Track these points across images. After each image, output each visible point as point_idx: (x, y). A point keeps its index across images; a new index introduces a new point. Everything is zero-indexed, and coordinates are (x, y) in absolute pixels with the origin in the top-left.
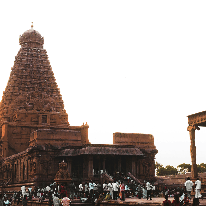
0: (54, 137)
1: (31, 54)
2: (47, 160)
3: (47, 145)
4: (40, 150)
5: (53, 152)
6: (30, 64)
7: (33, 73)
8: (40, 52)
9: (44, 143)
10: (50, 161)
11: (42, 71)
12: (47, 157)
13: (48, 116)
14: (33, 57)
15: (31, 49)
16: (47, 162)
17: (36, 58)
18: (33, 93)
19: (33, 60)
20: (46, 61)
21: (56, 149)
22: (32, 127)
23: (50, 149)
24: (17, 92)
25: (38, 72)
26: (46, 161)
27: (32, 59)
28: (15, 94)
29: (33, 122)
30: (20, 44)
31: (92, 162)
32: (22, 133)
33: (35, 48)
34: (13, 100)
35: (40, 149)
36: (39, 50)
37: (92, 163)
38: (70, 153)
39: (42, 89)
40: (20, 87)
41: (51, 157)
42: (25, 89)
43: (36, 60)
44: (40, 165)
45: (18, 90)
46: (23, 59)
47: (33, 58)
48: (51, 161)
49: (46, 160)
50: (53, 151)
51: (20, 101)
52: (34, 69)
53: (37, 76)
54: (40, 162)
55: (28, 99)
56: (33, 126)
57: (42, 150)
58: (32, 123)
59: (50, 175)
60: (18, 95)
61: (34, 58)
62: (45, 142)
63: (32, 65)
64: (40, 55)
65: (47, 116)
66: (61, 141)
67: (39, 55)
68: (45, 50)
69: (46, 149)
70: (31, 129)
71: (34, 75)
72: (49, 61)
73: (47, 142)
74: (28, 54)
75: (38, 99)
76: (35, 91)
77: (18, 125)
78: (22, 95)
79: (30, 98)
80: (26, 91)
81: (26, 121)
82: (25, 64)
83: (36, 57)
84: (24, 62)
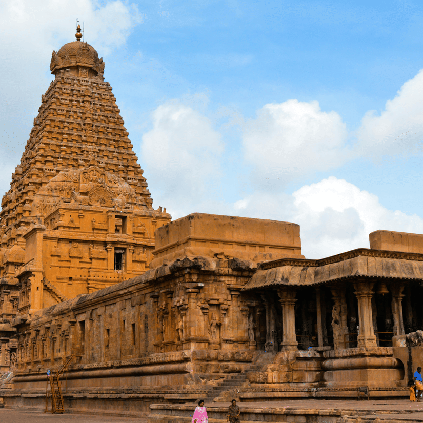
0: (235, 235)
1: (79, 91)
2: (218, 300)
3: (218, 257)
4: (202, 269)
5: (234, 276)
6: (78, 111)
7: (85, 130)
8: (98, 88)
9: (212, 252)
10: (225, 302)
11: (104, 127)
12: (219, 290)
13: (128, 219)
14: (85, 96)
15: (79, 80)
16: (218, 305)
17: (89, 99)
18: (86, 171)
19: (83, 102)
20: (110, 106)
21: (244, 267)
22: (93, 242)
23: (227, 269)
24: (51, 168)
25: (94, 127)
26: (215, 302)
27: (81, 100)
28: (47, 173)
29: (95, 231)
30: (52, 73)
31: (370, 300)
32: (71, 255)
33: (88, 80)
34: (43, 184)
35: (202, 265)
36: (94, 83)
37: (370, 304)
38: (294, 278)
39: (104, 164)
40: (58, 158)
41: (228, 292)
42: (69, 163)
43: (91, 103)
44: (201, 314)
45: (54, 164)
46: (62, 99)
47: (85, 99)
48: (229, 303)
49: (216, 300)
50: (235, 273)
51: (58, 187)
52: (86, 121)
53: (94, 137)
54: (199, 303)
55: (77, 184)
56: (95, 239)
57: (207, 269)
58: (93, 233)
59: (227, 341)
60: (54, 174)
61: (87, 98)
62: (211, 249)
63: (81, 113)
64: (98, 94)
65: (126, 217)
66: (251, 248)
67: (95, 93)
68: (108, 85)
69: (217, 268)
70: (91, 245)
71: (85, 135)
72: (117, 107)
73: (217, 249)
74: (72, 90)
75: (99, 183)
76: (91, 167)
77: (61, 237)
78: (62, 174)
79: (81, 181)
80: (71, 166)
81: (79, 228)
82: (67, 111)
83: (89, 96)
84: (64, 106)
